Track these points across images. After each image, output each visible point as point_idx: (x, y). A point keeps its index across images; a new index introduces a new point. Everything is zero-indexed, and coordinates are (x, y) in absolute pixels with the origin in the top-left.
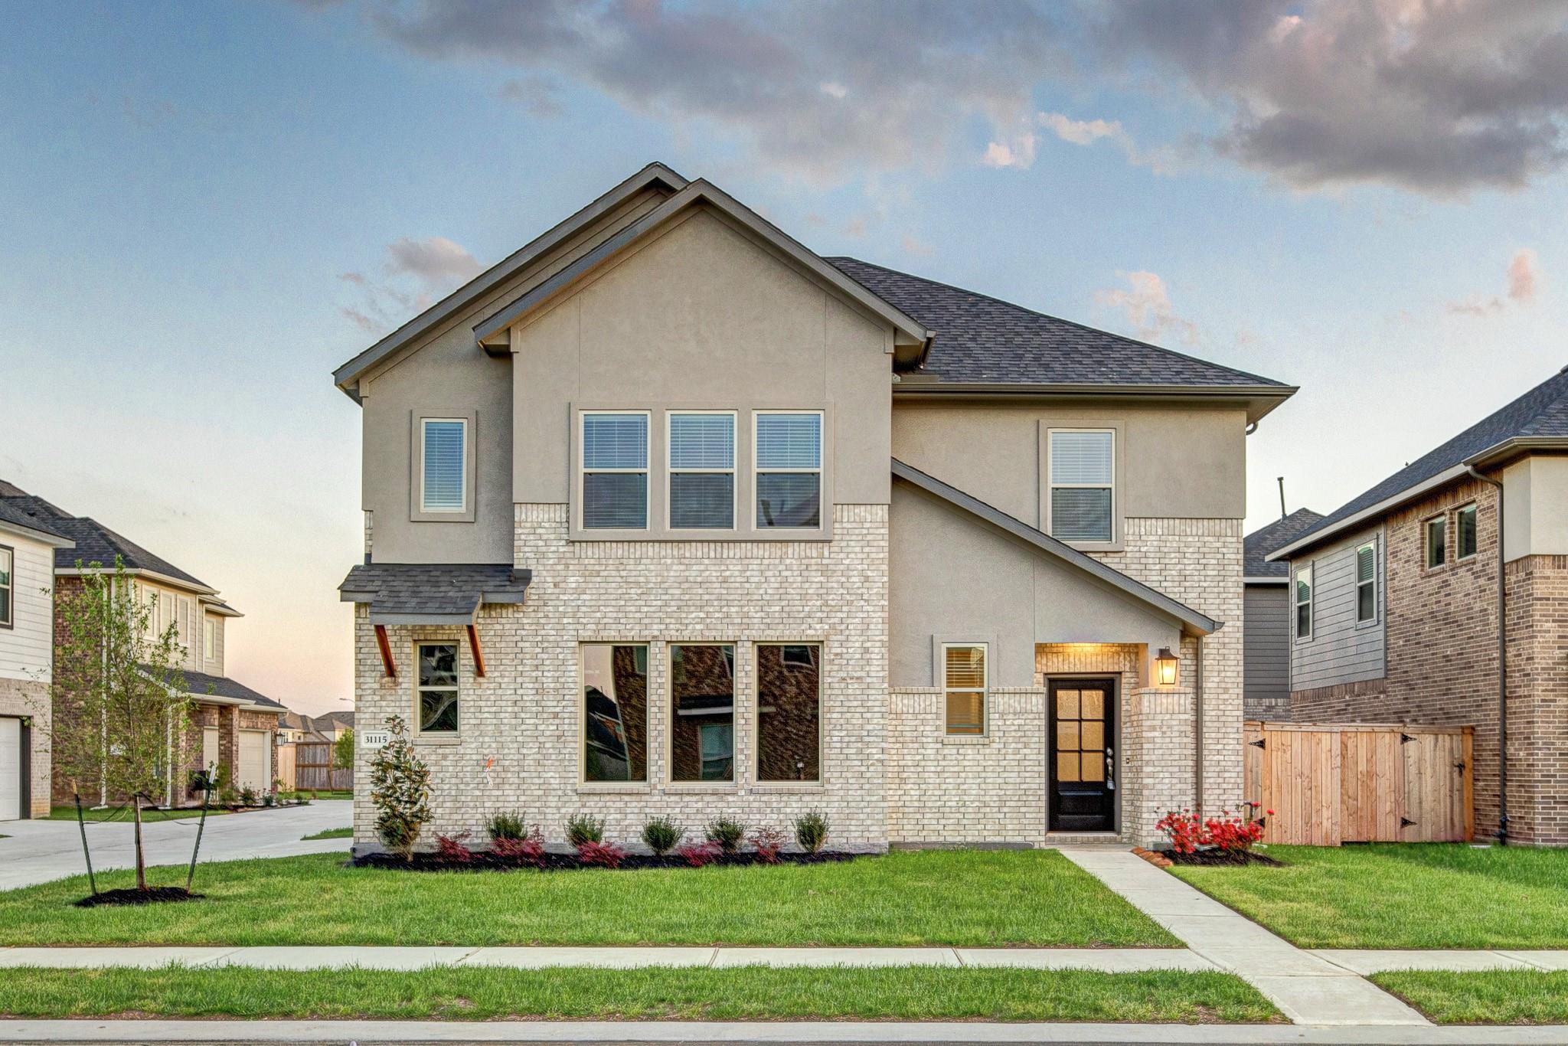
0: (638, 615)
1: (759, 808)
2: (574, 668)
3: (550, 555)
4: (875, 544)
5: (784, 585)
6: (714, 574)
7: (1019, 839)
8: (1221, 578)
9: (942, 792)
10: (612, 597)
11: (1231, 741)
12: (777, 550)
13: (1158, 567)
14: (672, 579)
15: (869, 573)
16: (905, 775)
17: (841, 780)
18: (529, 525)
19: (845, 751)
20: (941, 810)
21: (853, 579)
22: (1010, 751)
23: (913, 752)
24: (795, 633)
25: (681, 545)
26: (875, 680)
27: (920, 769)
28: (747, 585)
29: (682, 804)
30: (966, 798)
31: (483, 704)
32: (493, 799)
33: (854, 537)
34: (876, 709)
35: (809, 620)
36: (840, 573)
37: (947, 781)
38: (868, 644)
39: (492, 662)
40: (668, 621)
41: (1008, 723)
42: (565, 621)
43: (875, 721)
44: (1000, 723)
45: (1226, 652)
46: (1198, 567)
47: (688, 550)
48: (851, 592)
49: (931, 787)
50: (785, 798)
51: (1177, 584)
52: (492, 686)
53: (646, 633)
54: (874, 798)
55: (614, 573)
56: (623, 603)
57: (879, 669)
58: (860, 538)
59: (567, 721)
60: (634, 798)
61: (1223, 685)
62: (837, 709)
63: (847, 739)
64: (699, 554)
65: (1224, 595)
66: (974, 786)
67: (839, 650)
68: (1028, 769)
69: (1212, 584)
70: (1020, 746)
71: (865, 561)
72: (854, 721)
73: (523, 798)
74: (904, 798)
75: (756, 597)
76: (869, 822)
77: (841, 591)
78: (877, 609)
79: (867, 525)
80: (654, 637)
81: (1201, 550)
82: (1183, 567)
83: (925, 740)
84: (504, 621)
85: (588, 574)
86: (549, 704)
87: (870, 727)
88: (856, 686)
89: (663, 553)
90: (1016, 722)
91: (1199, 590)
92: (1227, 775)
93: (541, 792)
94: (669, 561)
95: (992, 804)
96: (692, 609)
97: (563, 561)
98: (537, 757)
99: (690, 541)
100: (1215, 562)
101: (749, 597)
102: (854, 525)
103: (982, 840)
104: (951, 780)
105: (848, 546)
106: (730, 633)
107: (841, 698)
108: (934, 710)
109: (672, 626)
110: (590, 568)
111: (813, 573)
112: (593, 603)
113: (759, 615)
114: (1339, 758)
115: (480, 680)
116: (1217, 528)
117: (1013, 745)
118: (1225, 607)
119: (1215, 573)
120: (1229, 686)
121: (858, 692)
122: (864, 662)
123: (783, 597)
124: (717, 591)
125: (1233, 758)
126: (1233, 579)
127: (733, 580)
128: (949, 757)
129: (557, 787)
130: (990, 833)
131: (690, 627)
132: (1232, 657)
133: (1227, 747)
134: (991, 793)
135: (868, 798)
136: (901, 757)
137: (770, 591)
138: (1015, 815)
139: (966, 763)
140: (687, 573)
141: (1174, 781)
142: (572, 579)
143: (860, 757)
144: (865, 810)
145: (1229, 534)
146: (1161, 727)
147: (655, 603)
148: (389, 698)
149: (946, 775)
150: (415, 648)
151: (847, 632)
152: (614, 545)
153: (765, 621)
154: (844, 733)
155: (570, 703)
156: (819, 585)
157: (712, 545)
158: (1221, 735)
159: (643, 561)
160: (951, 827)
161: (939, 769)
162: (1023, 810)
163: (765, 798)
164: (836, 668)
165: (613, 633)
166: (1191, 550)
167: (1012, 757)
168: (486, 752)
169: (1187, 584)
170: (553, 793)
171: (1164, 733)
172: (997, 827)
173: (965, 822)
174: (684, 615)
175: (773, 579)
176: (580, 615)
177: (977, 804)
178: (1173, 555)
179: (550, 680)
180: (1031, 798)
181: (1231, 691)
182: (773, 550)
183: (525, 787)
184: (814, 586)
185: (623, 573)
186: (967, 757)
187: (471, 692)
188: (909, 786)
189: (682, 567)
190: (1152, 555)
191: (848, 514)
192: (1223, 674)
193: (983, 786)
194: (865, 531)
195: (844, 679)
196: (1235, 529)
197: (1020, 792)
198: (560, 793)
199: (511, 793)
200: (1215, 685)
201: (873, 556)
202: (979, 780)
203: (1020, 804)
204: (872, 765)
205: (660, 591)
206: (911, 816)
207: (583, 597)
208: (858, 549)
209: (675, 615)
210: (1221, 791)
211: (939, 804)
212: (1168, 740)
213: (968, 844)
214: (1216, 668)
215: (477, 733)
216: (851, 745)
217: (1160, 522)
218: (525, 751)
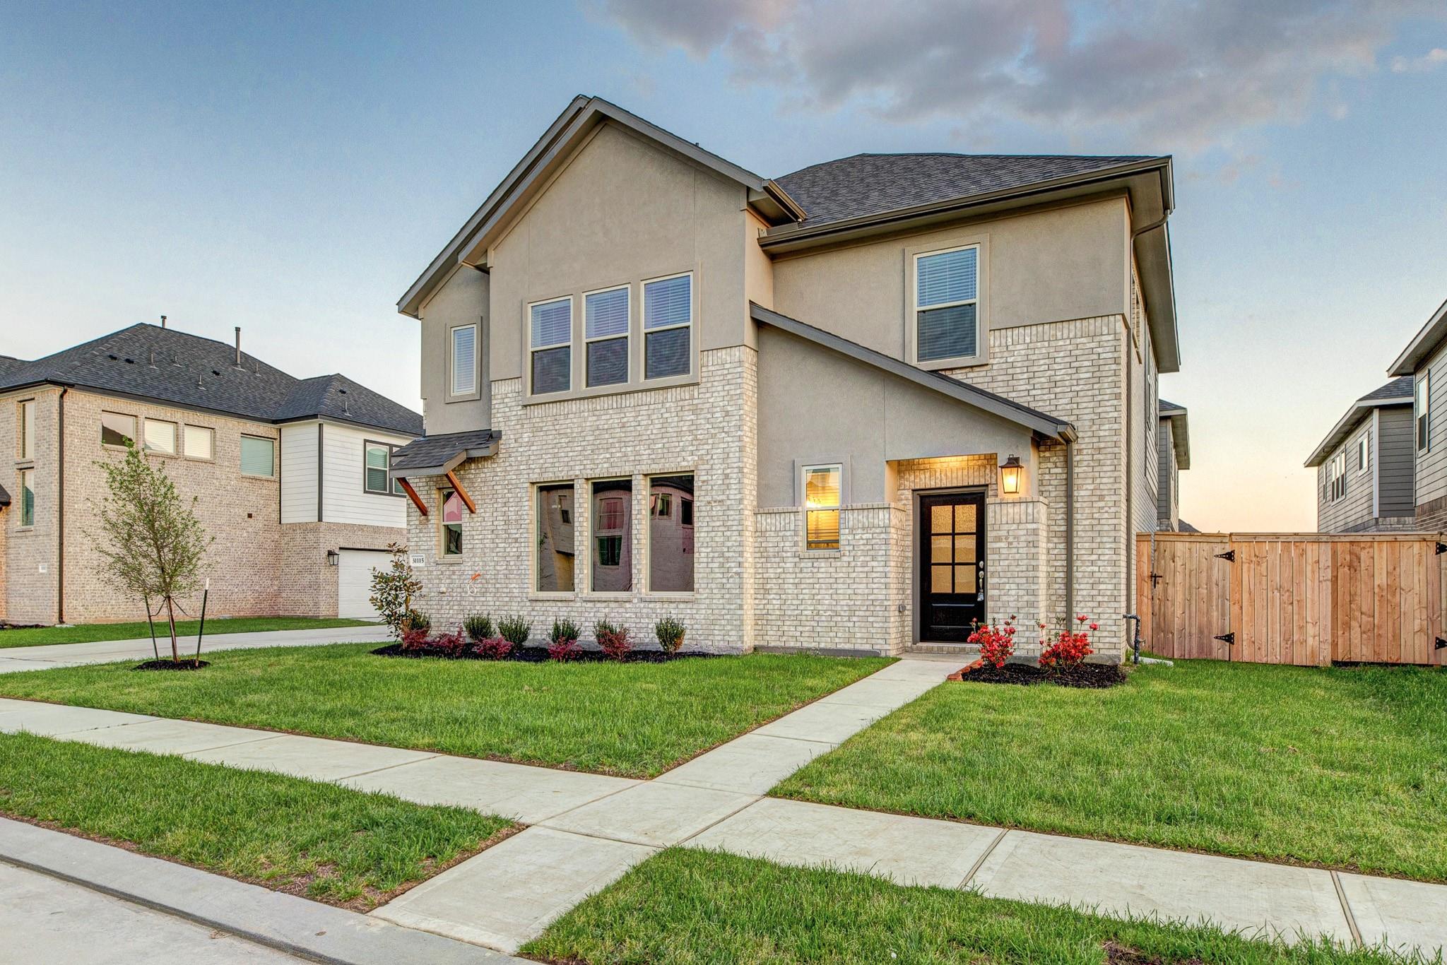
0: (566, 459)
1: (647, 614)
2: (527, 503)
3: (513, 418)
4: (734, 381)
5: (665, 425)
6: (616, 421)
7: (867, 647)
8: (1097, 380)
9: (799, 602)
10: (550, 446)
11: (1107, 551)
12: (659, 396)
13: (1025, 376)
14: (588, 428)
15: (729, 408)
16: (768, 586)
17: (707, 591)
18: (499, 397)
19: (710, 565)
20: (799, 618)
21: (717, 415)
22: (859, 564)
23: (775, 565)
24: (673, 465)
25: (594, 400)
26: (733, 502)
27: (781, 581)
28: (639, 428)
29: (595, 610)
30: (820, 607)
31: (474, 533)
32: (481, 604)
33: (717, 378)
34: (734, 528)
35: (683, 453)
36: (706, 411)
37: (804, 591)
38: (728, 471)
39: (480, 502)
40: (585, 462)
41: (857, 537)
42: (522, 467)
43: (734, 538)
44: (850, 537)
45: (1101, 457)
46: (1070, 371)
47: (599, 404)
48: (715, 426)
49: (790, 597)
50: (666, 606)
51: (1046, 391)
52: (479, 519)
53: (571, 473)
54: (733, 607)
55: (551, 428)
56: (556, 451)
57: (736, 492)
58: (722, 378)
59: (523, 545)
60: (564, 604)
61: (1098, 493)
62: (705, 529)
63: (711, 555)
64: (606, 406)
65: (1100, 398)
66: (827, 597)
67: (705, 478)
68: (875, 580)
69: (1086, 387)
70: (868, 559)
71: (726, 399)
72: (717, 539)
73: (497, 603)
74: (768, 607)
75: (644, 438)
76: (729, 628)
77: (708, 426)
78: (735, 439)
79: (727, 366)
80: (576, 476)
81: (1073, 353)
82: (1053, 373)
83: (784, 555)
84: (486, 470)
85: (536, 430)
86: (513, 531)
87: (729, 544)
88: (719, 508)
89: (582, 408)
90: (864, 537)
91: (1071, 395)
92: (1102, 587)
93: (507, 599)
94: (586, 414)
95: (842, 613)
96: (601, 451)
97: (520, 422)
98: (506, 572)
99: (599, 396)
100: (1089, 363)
101: (640, 438)
102: (717, 367)
103: (833, 647)
104: (807, 591)
105: (712, 386)
106: (627, 468)
107: (707, 519)
108: (792, 528)
109: (588, 466)
110: (536, 425)
111: (686, 413)
112: (538, 452)
113: (647, 452)
114: (1329, 571)
115: (473, 515)
116: (1092, 328)
117: (862, 558)
118: (1100, 410)
119: (1089, 375)
120: (1105, 492)
121: (721, 513)
122: (725, 487)
123: (664, 435)
124: (618, 435)
125: (1109, 569)
126: (1110, 379)
127: (629, 425)
128: (805, 570)
129: (517, 595)
130: (841, 640)
131: (600, 466)
132: (1109, 462)
133: (1102, 558)
134: (842, 603)
135: (728, 607)
136: (765, 571)
137: (655, 432)
138: (863, 624)
139: (820, 575)
140: (598, 423)
141: (1021, 593)
142: (526, 435)
143: (722, 570)
144: (725, 617)
145: (1105, 332)
146: (1007, 538)
147: (577, 449)
148: (424, 531)
149: (803, 586)
150: (440, 496)
151: (712, 462)
152: (551, 405)
153: (651, 457)
154: (710, 549)
155: (525, 531)
156: (690, 423)
157: (614, 397)
158: (1095, 545)
159: (570, 416)
160: (807, 634)
161: (796, 581)
162: (871, 619)
163: (651, 605)
164: (703, 493)
165: (551, 475)
166: (1062, 354)
167: (861, 569)
168: (477, 568)
169: (1058, 390)
170: (515, 599)
171: (1010, 543)
172: (847, 635)
173: (819, 629)
174: (596, 457)
175: (657, 421)
176: (531, 462)
177: (829, 613)
178: (1042, 362)
179: (513, 513)
180: (878, 608)
181: (1107, 498)
182: (657, 396)
183: (498, 595)
184: (687, 423)
185: (557, 427)
186: (822, 570)
187: (468, 524)
188: (772, 596)
189: (595, 418)
190: (1019, 365)
191: (711, 358)
192: (1098, 481)
193: (835, 597)
194: (726, 372)
195: (709, 503)
196: (1112, 326)
197: (868, 603)
198: (519, 599)
199: (490, 599)
200: (1089, 493)
201: (732, 392)
202: (831, 591)
203: (867, 613)
204: (731, 577)
205: (581, 439)
206: (773, 623)
207: (533, 448)
208: (720, 388)
209: (590, 457)
210: (1096, 604)
211: (796, 612)
212: (1014, 551)
213: (821, 650)
214: (1090, 475)
215: (471, 555)
216: (715, 560)
217: (1028, 330)
218: (498, 568)
